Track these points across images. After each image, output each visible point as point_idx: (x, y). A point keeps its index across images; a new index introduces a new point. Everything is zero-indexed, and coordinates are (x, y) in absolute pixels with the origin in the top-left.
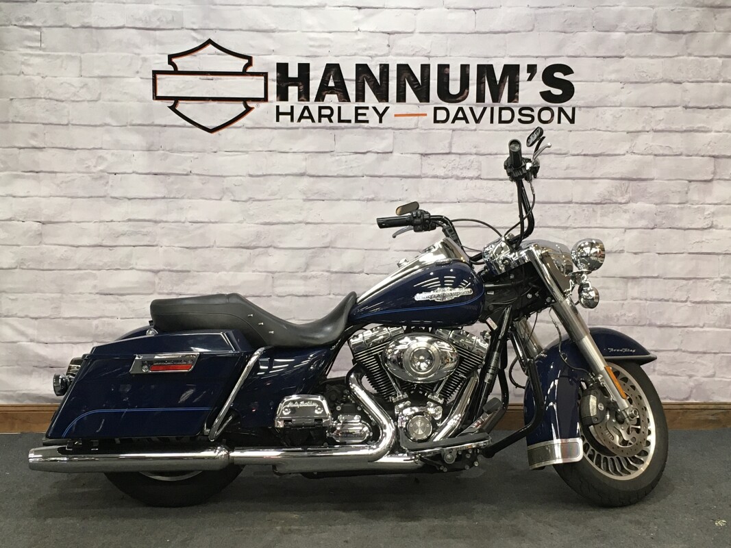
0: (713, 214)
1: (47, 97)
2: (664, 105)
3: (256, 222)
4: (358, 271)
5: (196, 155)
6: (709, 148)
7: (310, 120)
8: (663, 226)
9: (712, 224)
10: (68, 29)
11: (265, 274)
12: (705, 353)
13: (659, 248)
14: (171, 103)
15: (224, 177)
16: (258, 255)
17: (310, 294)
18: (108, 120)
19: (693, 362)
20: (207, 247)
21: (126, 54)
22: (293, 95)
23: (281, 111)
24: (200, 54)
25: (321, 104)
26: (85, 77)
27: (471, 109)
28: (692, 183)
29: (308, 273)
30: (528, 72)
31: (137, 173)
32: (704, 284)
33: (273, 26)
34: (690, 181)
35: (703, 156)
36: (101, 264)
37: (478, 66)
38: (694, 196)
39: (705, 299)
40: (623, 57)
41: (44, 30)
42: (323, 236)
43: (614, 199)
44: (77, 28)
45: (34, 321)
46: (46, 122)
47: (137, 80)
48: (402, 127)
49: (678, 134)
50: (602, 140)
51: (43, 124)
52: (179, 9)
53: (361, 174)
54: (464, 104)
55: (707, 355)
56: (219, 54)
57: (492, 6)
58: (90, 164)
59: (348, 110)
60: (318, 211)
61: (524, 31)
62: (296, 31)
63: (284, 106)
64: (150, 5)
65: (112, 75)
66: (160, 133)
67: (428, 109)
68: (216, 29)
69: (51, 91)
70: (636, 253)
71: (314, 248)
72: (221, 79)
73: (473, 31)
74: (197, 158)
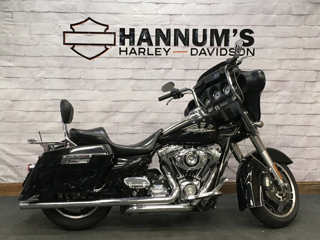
0: (316, 97)
1: (15, 43)
2: (294, 47)
3: (110, 100)
4: (156, 122)
5: (83, 70)
6: (314, 67)
7: (135, 54)
8: (294, 102)
9: (316, 101)
10: (24, 12)
11: (115, 124)
12: (312, 159)
13: (292, 112)
14: (72, 46)
15: (96, 80)
16: (111, 115)
17: (135, 133)
18: (43, 54)
19: (307, 163)
20: (88, 112)
21: (51, 24)
22: (127, 43)
23: (122, 50)
24: (85, 24)
25: (140, 47)
26: (32, 34)
27: (208, 49)
28: (307, 82)
29: (133, 124)
30: (233, 33)
31: (56, 78)
32: (312, 128)
33: (118, 11)
34: (306, 82)
35: (312, 71)
36: (39, 119)
37: (211, 29)
38: (308, 89)
39: (313, 135)
40: (276, 26)
41: (14, 13)
42: (140, 107)
43: (272, 90)
44: (28, 12)
45: (9, 145)
46: (14, 55)
47: (56, 35)
48: (176, 57)
49: (301, 61)
50: (267, 63)
51: (13, 56)
52: (75, 4)
53: (158, 79)
54: (204, 47)
55: (314, 160)
56: (93, 24)
57: (217, 3)
58: (34, 74)
59: (152, 50)
60: (138, 95)
61: (232, 14)
62: (128, 14)
63: (123, 48)
64: (62, 2)
65: (45, 33)
66: (66, 60)
67: (188, 49)
68: (92, 13)
69: (17, 41)
70: (281, 114)
71: (136, 112)
72: (94, 35)
73: (209, 14)
74: (83, 71)
